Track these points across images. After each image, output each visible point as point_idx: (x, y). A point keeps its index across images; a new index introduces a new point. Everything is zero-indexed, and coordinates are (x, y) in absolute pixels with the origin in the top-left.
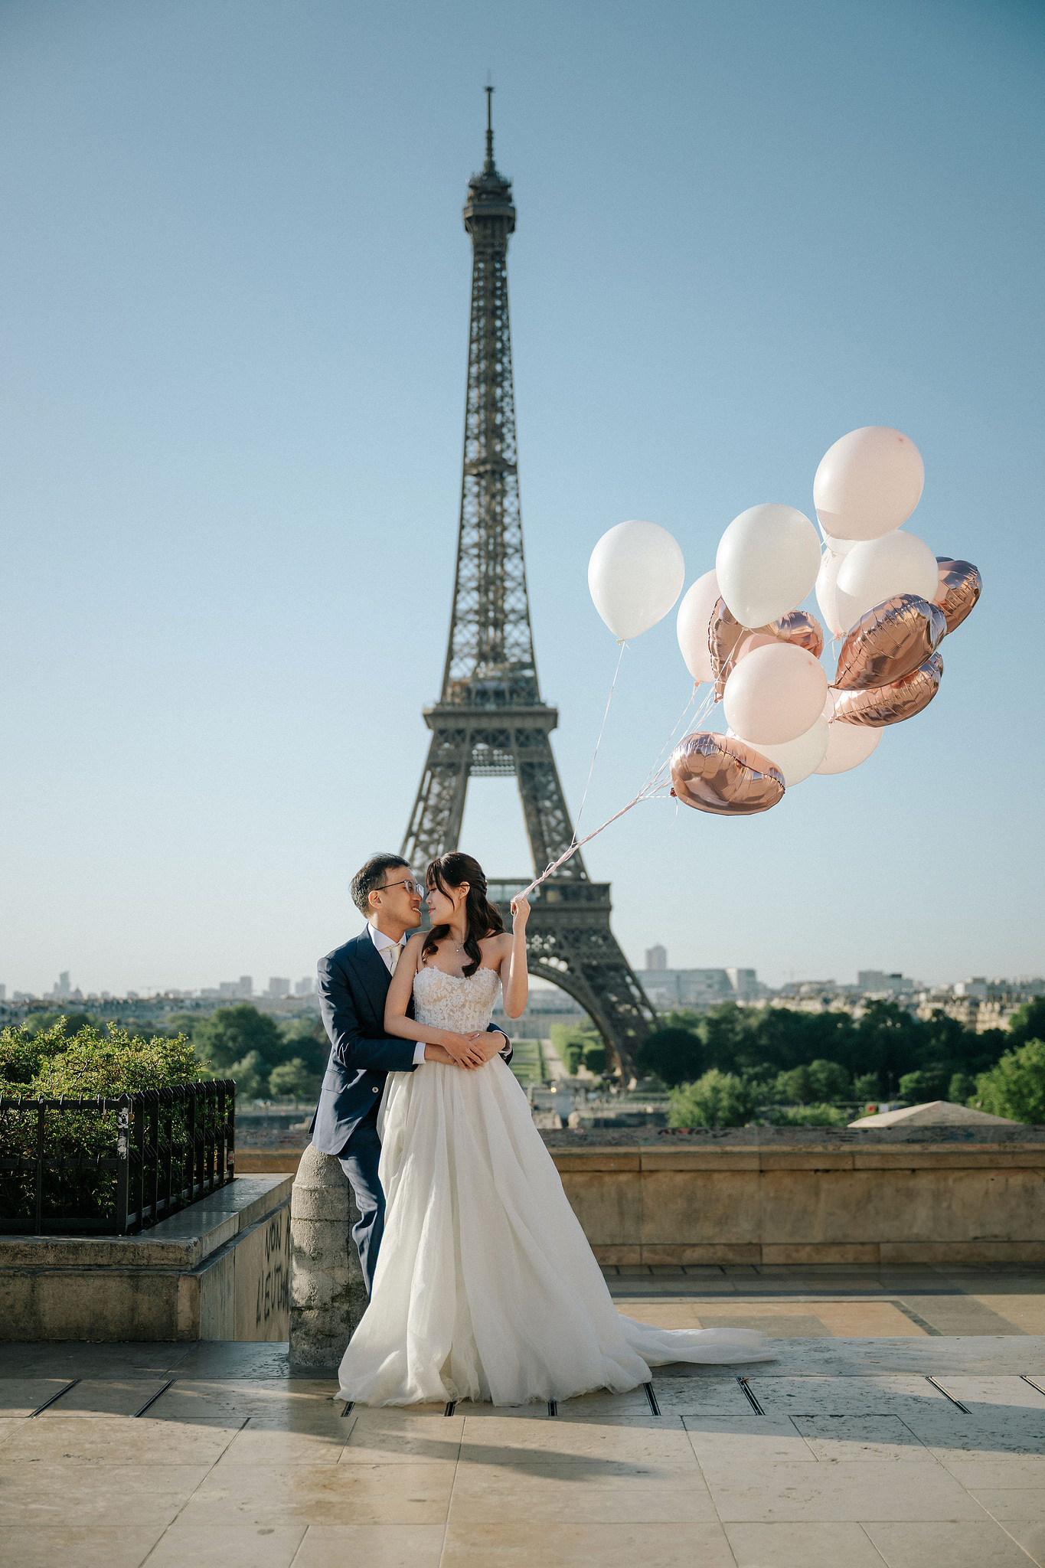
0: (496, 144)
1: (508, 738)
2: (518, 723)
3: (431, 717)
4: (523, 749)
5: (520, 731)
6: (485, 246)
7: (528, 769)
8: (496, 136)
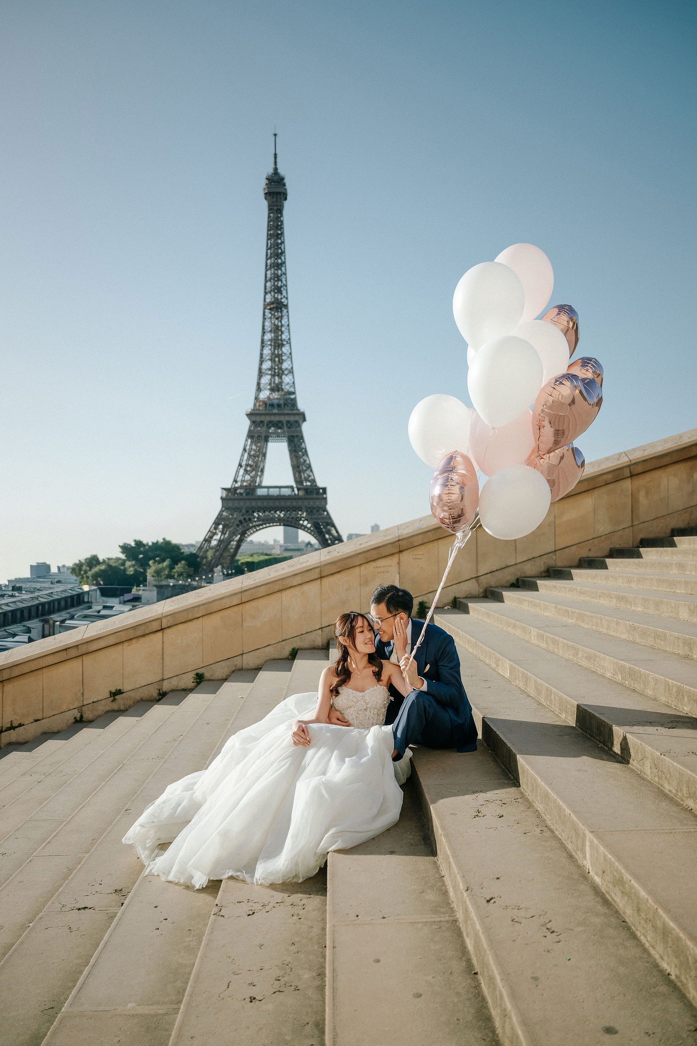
0: (278, 160)
1: (283, 425)
2: (287, 418)
3: (249, 415)
4: (290, 430)
5: (288, 422)
6: (273, 206)
7: (292, 438)
8: (278, 156)
